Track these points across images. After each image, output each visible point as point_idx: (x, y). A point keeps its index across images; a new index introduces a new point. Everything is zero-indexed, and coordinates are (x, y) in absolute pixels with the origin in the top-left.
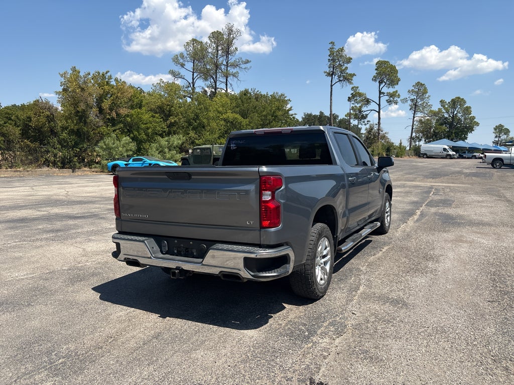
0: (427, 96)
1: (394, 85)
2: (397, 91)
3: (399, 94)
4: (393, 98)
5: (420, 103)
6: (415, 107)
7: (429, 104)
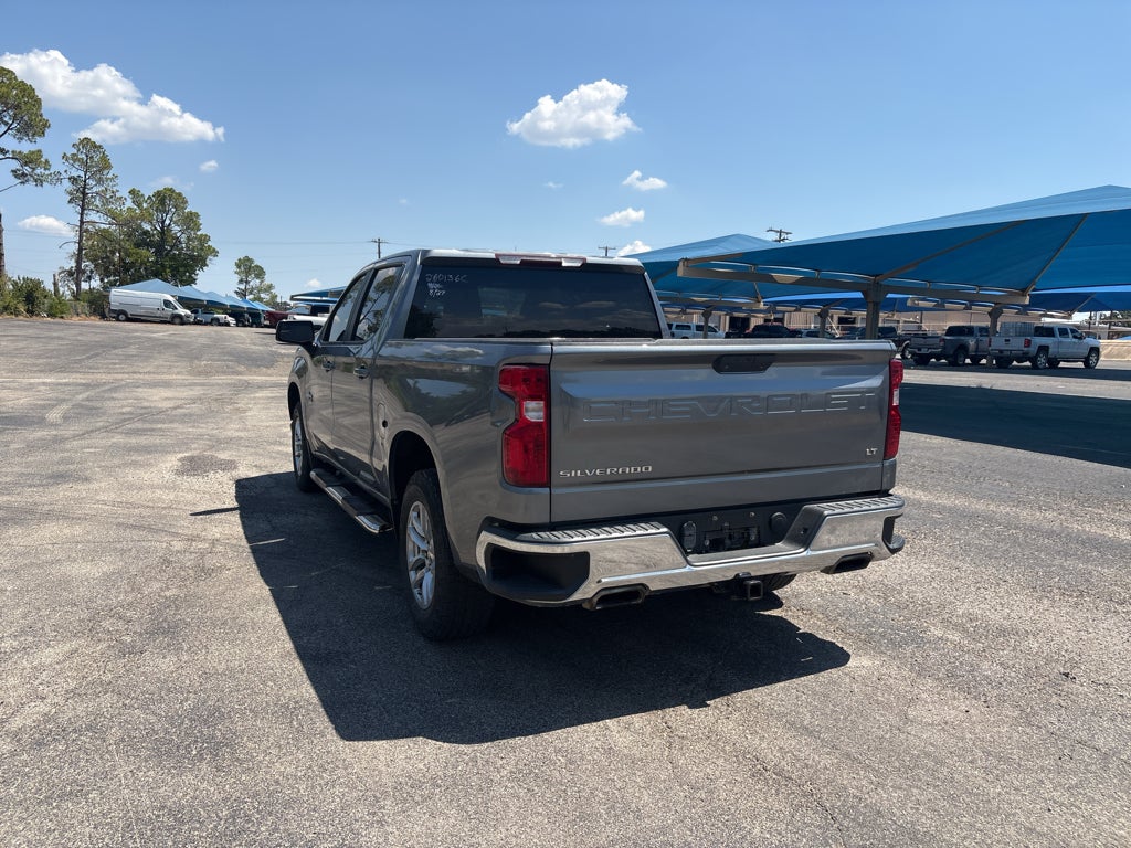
0: (110, 176)
1: (33, 135)
2: (39, 151)
3: (47, 161)
4: (34, 169)
5: (95, 190)
6: (81, 197)
7: (118, 195)
